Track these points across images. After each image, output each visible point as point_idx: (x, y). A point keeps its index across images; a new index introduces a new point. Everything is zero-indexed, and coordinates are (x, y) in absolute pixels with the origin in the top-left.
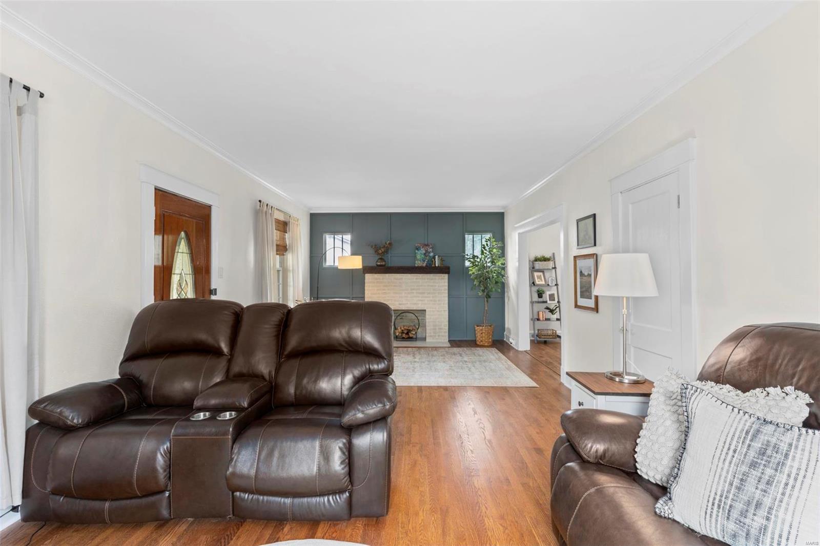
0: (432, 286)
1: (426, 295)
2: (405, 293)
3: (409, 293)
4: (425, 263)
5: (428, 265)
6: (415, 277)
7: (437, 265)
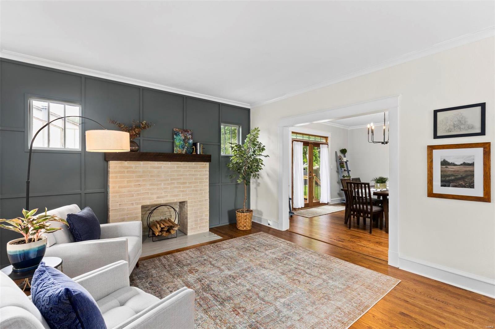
0: (193, 175)
1: (188, 185)
2: (165, 184)
3: (169, 184)
4: (185, 150)
5: (188, 152)
6: (176, 166)
7: (198, 153)
